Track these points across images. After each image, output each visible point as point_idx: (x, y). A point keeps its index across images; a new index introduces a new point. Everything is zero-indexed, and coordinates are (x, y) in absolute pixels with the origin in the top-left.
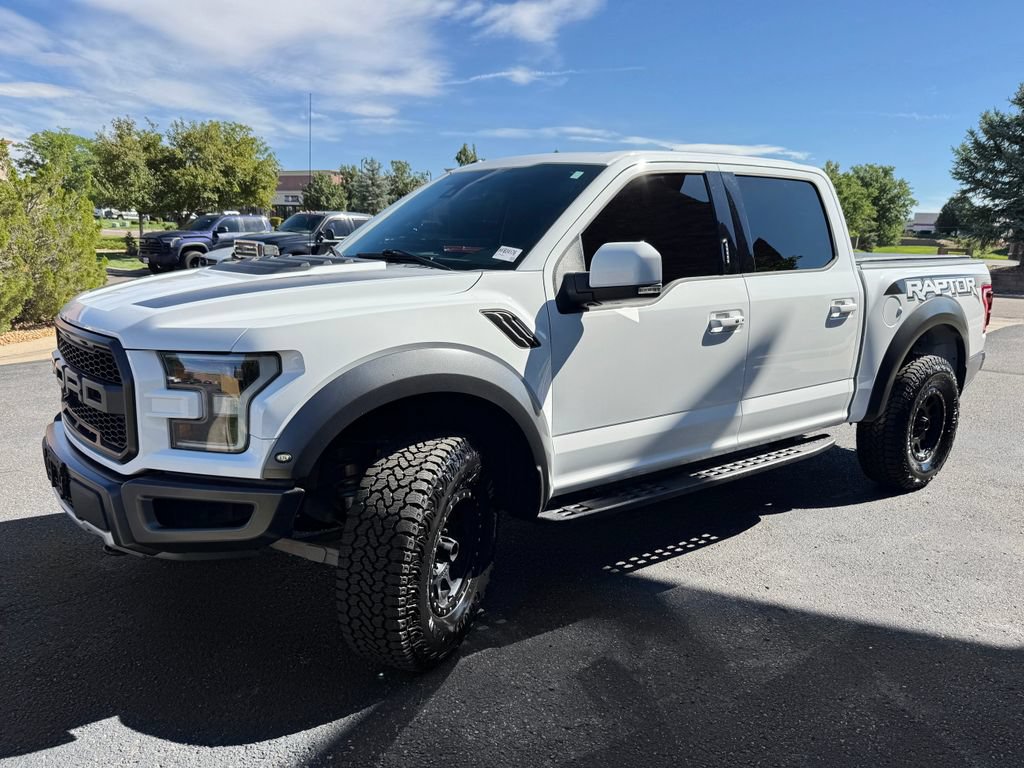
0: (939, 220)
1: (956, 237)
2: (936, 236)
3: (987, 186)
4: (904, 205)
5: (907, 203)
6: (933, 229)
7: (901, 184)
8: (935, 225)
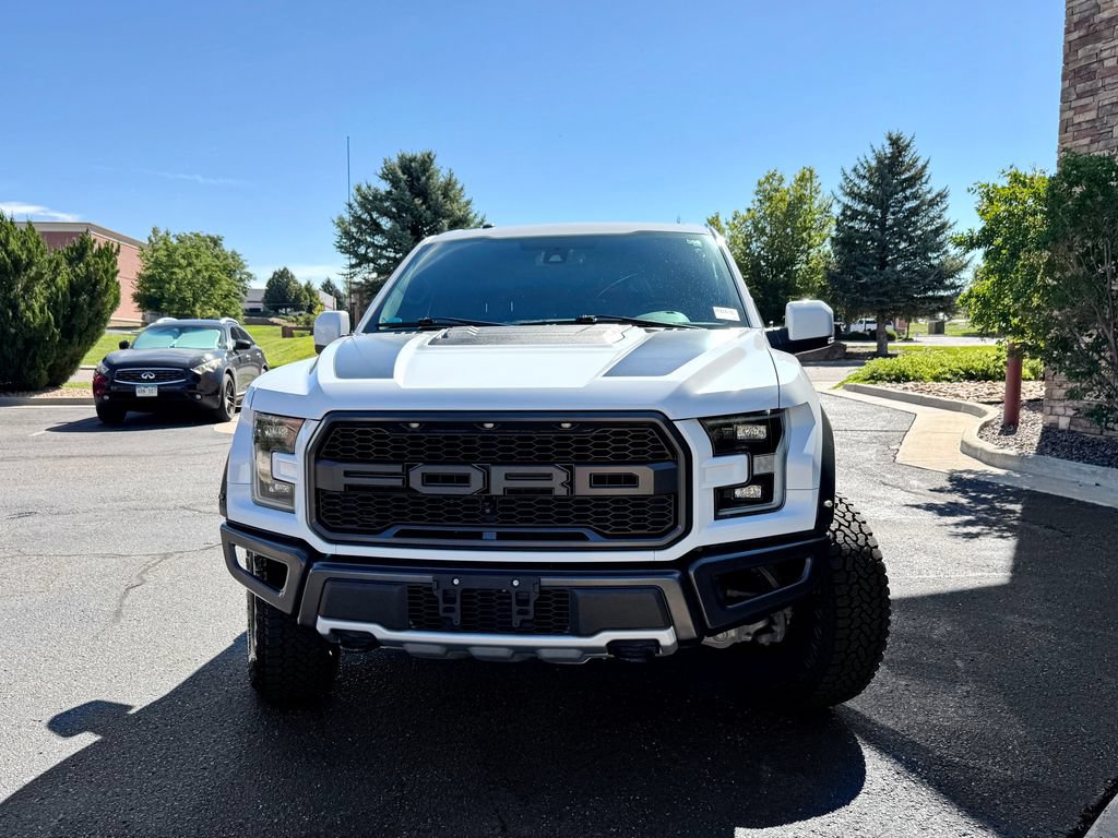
0: (266, 296)
1: (286, 314)
2: (265, 314)
3: (372, 260)
4: (241, 280)
5: (244, 276)
6: (261, 306)
7: (234, 255)
8: (262, 302)
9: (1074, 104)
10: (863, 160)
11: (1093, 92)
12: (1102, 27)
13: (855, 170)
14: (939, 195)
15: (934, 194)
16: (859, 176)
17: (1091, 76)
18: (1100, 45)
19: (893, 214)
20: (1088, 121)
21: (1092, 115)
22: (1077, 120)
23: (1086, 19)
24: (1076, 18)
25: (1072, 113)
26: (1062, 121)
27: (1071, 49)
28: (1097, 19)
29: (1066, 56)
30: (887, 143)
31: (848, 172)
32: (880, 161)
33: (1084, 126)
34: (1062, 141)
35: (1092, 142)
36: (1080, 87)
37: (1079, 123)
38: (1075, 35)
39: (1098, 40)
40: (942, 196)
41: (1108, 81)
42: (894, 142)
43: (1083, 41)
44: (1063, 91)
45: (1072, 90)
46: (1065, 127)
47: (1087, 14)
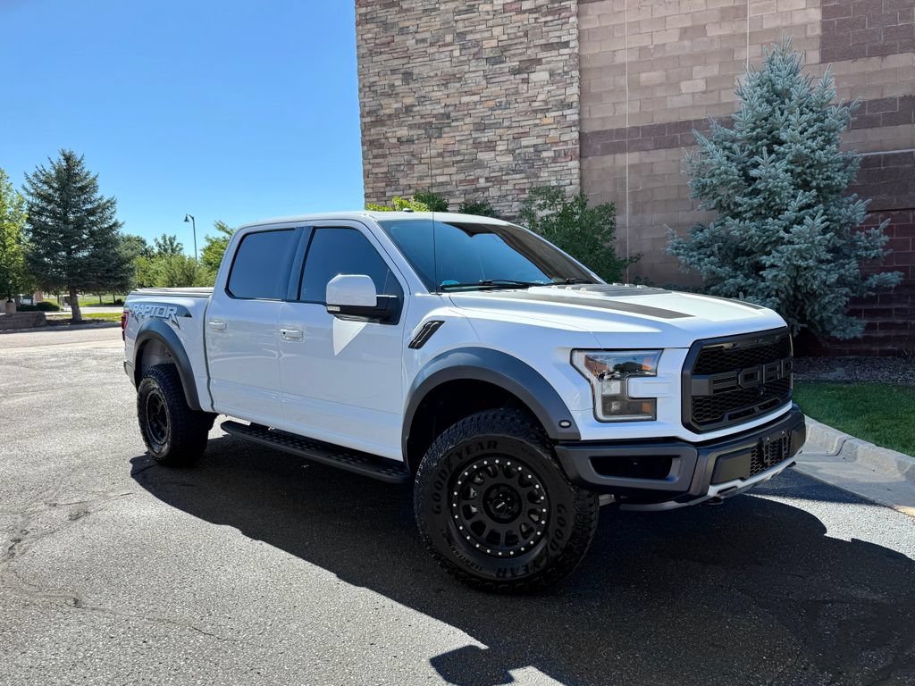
9: (371, 161)
10: (41, 168)
11: (384, 156)
12: (385, 118)
13: (36, 176)
14: (108, 202)
15: (105, 201)
16: (41, 181)
17: (381, 146)
18: (385, 129)
19: (74, 213)
20: (382, 173)
21: (385, 169)
22: (375, 171)
23: (375, 111)
24: (367, 109)
25: (371, 166)
26: (364, 171)
27: (365, 128)
28: (381, 112)
29: (363, 131)
30: (62, 158)
31: (31, 176)
32: (58, 172)
33: (380, 175)
34: (366, 183)
35: (387, 185)
36: (375, 152)
37: (376, 174)
38: (368, 120)
39: (384, 125)
40: (112, 203)
41: (392, 151)
42: (68, 159)
43: (375, 123)
44: (363, 152)
45: (370, 152)
46: (367, 174)
47: (374, 108)
